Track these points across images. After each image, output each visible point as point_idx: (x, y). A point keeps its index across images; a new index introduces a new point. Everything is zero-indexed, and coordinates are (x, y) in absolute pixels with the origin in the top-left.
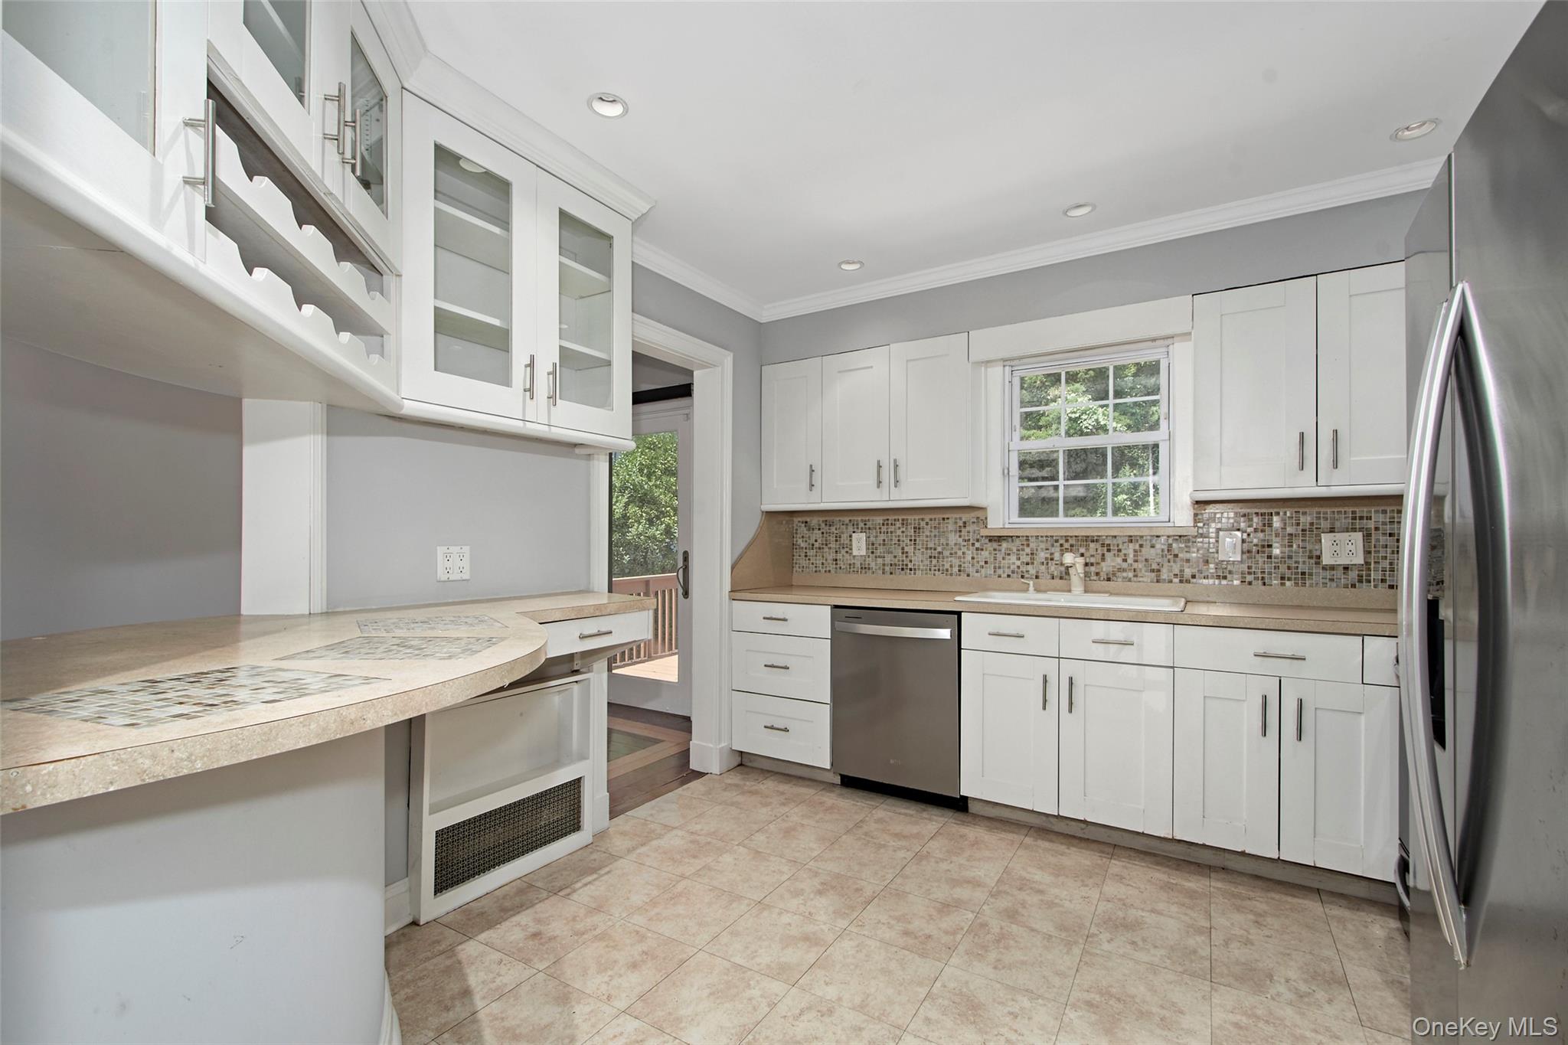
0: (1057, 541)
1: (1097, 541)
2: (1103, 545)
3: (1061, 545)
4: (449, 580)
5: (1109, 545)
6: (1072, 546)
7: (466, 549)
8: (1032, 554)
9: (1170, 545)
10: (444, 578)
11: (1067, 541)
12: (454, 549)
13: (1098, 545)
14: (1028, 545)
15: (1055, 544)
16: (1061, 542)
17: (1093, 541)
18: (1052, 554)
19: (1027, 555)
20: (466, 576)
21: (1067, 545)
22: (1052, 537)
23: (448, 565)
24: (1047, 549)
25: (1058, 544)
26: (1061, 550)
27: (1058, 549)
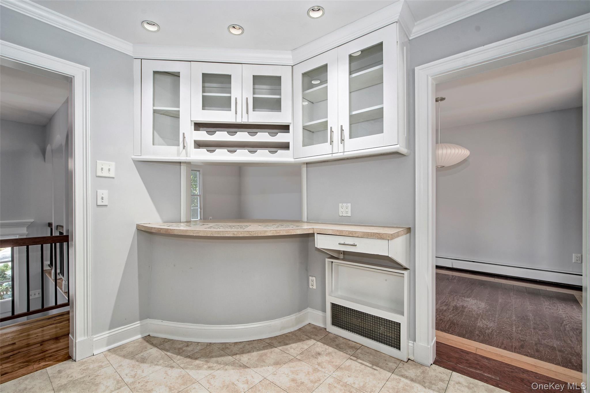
4: (342, 216)
7: (349, 205)
10: (341, 215)
12: (345, 205)
20: (349, 215)
23: (342, 210)
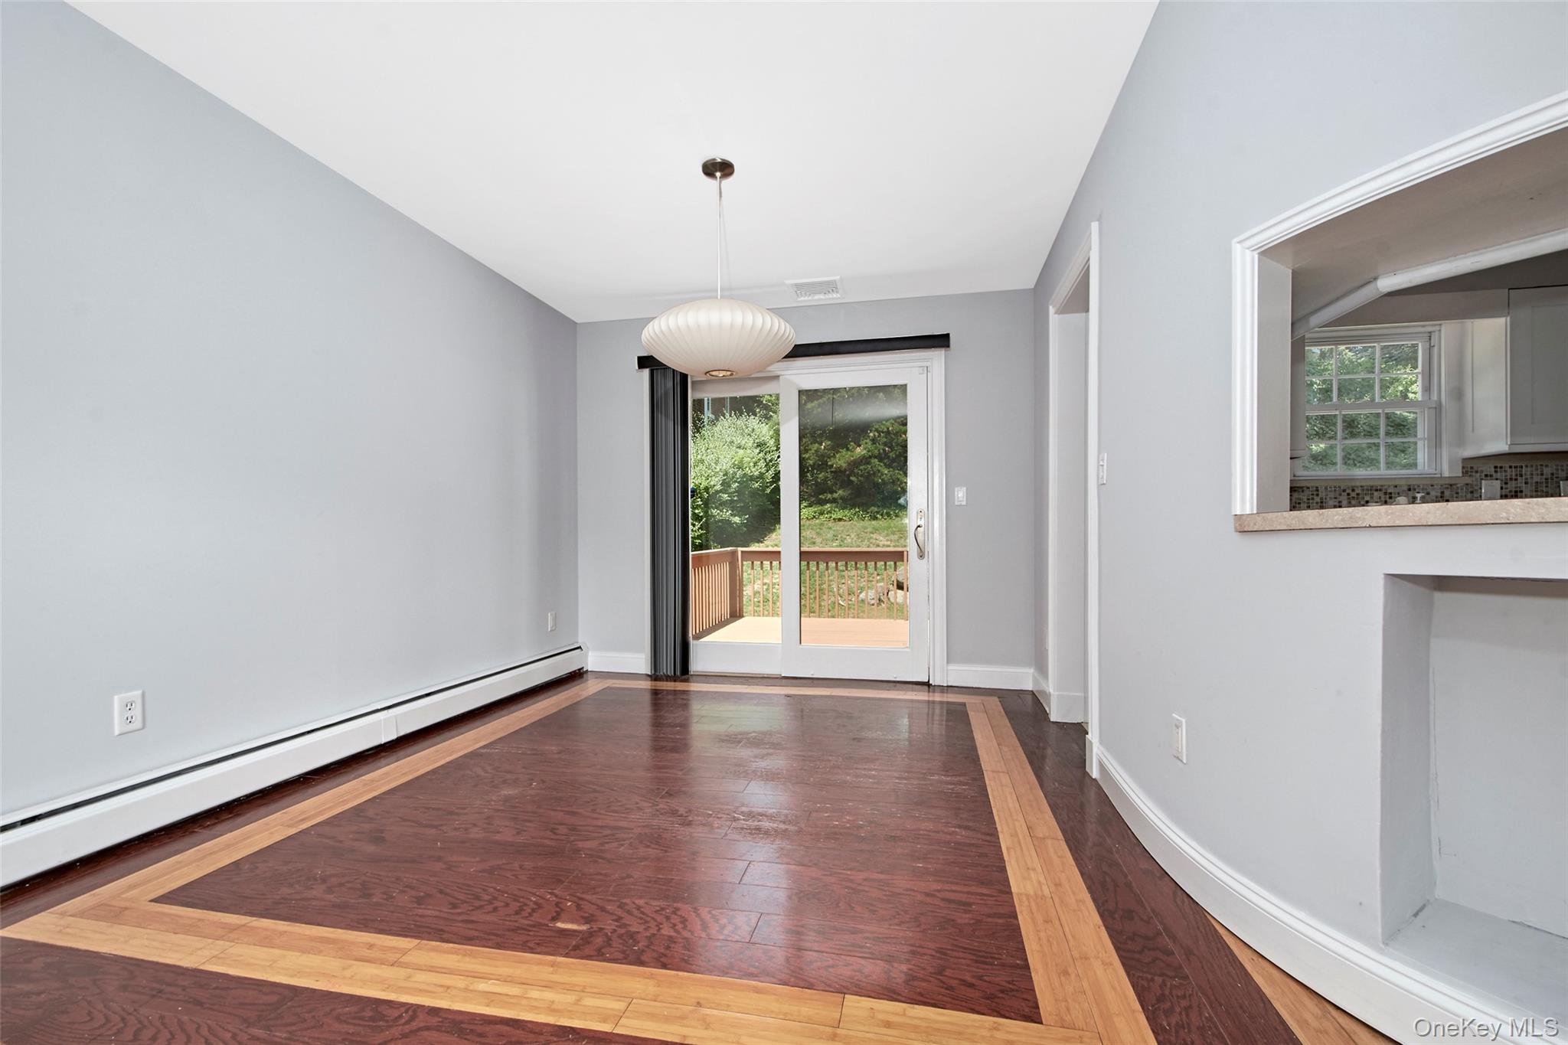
0: (1344, 491)
1: (1380, 490)
2: (1386, 493)
3: (1348, 494)
5: (1391, 493)
6: (1358, 494)
8: (1322, 502)
9: (1442, 493)
11: (1353, 490)
13: (1381, 494)
14: (1317, 495)
15: (1343, 494)
16: (1348, 491)
17: (1377, 490)
18: (1340, 502)
19: (1317, 503)
21: (1353, 494)
22: (1340, 487)
24: (1335, 498)
25: (1346, 494)
26: (1348, 499)
27: (1346, 497)
